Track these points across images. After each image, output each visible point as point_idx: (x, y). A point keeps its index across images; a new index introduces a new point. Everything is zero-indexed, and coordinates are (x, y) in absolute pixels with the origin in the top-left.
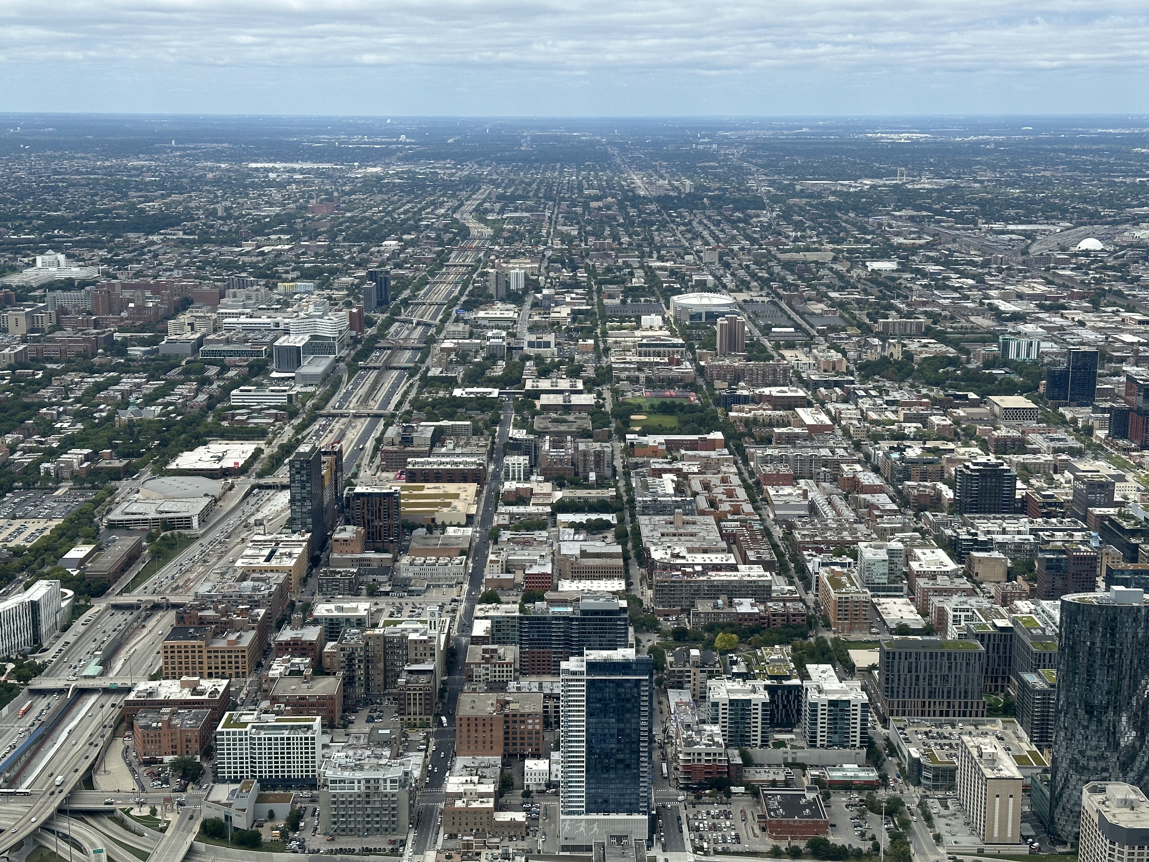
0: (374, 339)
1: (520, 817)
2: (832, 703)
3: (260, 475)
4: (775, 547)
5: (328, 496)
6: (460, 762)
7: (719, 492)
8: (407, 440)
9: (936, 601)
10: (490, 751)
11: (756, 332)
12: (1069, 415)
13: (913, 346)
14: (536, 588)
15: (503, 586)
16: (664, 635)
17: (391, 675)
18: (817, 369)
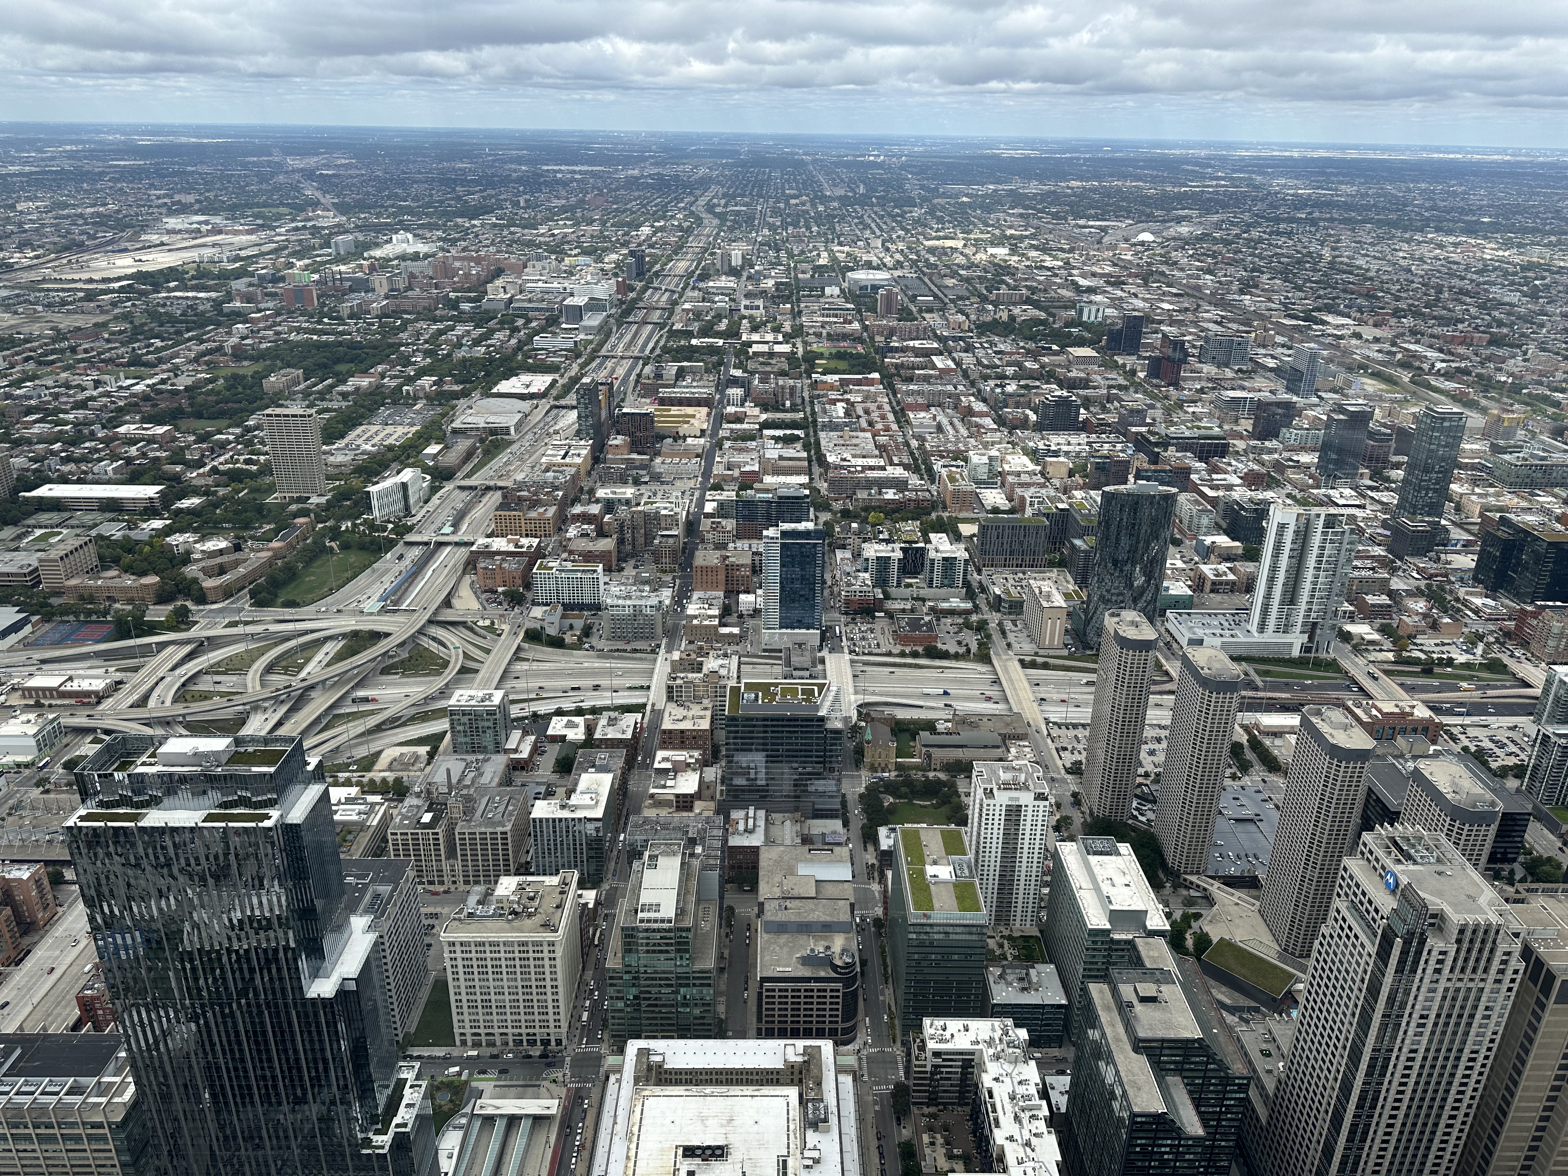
0: (634, 301)
1: (736, 630)
2: (944, 559)
3: (556, 398)
4: (912, 454)
5: (604, 414)
6: (696, 595)
7: (875, 416)
8: (659, 376)
9: (1019, 491)
10: (716, 588)
11: (906, 299)
12: (1120, 362)
13: (1016, 311)
14: (748, 481)
15: (725, 479)
16: (834, 513)
17: (649, 538)
18: (948, 326)
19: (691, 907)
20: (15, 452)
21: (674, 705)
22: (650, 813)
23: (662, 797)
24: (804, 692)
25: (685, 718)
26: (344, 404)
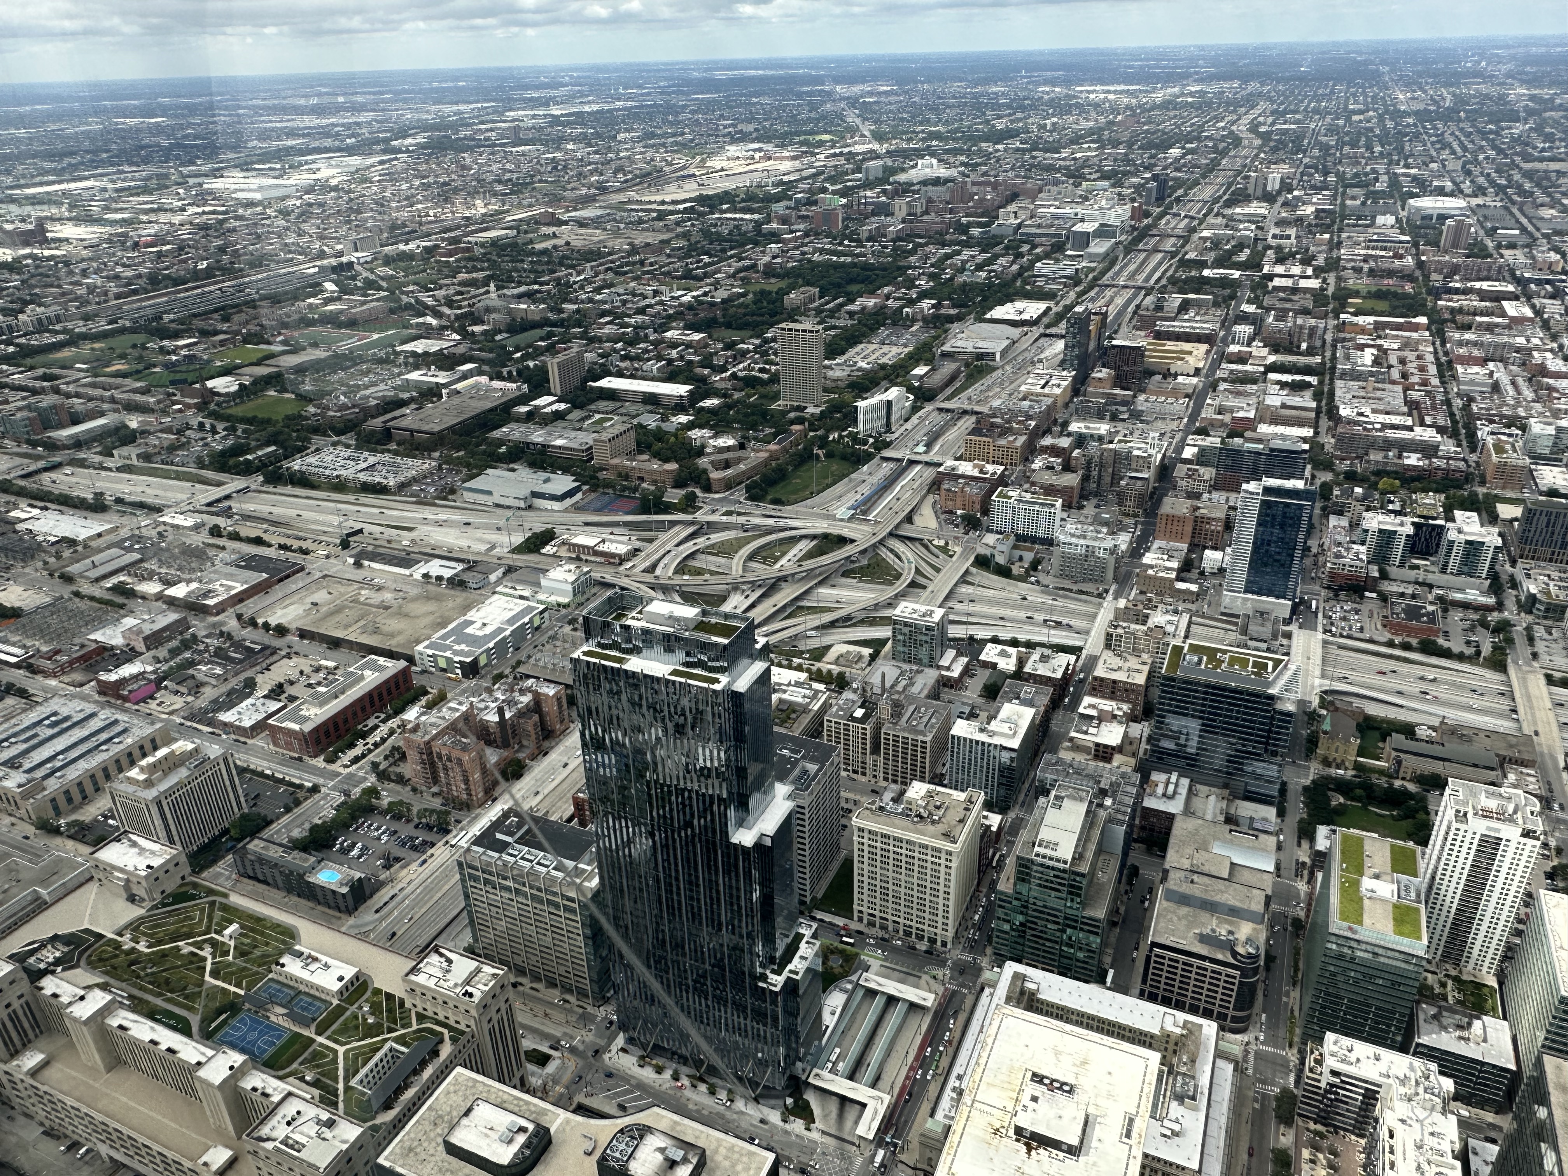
0: (1148, 227)
1: (1194, 588)
2: (1468, 542)
3: (1047, 327)
4: (1452, 415)
5: (1092, 345)
6: (1157, 544)
7: (1412, 367)
8: (1159, 308)
10: (1181, 539)
11: (1482, 233)
14: (1239, 428)
15: (1213, 424)
16: (1337, 474)
17: (1116, 478)
18: (1533, 267)
19: (1090, 855)
20: (590, 348)
21: (1111, 653)
22: (1065, 755)
23: (1080, 743)
24: (1255, 664)
25: (1120, 668)
26: (850, 323)
